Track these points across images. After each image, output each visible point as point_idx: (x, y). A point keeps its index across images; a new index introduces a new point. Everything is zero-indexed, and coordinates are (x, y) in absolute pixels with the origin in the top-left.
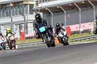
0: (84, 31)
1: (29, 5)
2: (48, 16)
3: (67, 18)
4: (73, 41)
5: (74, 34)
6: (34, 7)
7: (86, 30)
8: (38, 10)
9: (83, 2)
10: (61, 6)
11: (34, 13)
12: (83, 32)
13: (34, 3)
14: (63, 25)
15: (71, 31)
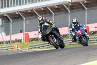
2: (6, 22)
3: (26, 25)
5: (32, 41)
9: (42, 9)
10: (20, 12)
14: (21, 31)
15: (30, 38)
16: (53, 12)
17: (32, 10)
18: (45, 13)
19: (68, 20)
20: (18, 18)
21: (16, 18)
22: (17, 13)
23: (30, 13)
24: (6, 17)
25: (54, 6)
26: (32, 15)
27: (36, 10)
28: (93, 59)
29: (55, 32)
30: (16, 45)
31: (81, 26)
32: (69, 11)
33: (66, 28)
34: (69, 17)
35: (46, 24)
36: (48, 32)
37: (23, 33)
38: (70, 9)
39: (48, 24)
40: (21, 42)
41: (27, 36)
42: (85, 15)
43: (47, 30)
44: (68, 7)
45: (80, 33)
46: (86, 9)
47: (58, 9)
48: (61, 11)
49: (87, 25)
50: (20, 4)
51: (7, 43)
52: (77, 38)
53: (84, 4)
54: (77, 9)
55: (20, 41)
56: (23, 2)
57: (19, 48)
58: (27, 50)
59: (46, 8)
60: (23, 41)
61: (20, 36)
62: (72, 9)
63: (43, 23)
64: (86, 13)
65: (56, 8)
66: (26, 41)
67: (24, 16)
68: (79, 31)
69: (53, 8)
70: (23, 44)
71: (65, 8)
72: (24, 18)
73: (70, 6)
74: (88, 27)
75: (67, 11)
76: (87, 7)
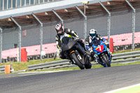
0: (47, 55)
3: (23, 36)
4: (30, 70)
5: (31, 59)
7: (49, 55)
9: (46, 14)
12: (46, 57)
14: (16, 46)
15: (28, 55)
16: (62, 18)
17: (32, 15)
18: (50, 20)
19: (83, 30)
20: (11, 27)
21: (8, 27)
22: (10, 20)
23: (28, 19)
25: (64, 10)
26: (31, 23)
27: (37, 15)
28: (120, 85)
29: (79, 46)
30: (8, 65)
31: (102, 40)
32: (85, 17)
34: (85, 25)
35: (66, 35)
36: (70, 46)
37: (18, 49)
38: (86, 14)
39: (68, 36)
40: (15, 61)
41: (24, 53)
42: (107, 23)
43: (69, 44)
44: (83, 11)
45: (100, 50)
46: (109, 13)
47: (69, 13)
48: (73, 17)
49: (111, 37)
50: (14, 6)
52: (95, 56)
53: (107, 6)
54: (97, 13)
55: (14, 59)
56: (19, 4)
57: (13, 70)
58: (23, 72)
59: (51, 12)
60: (18, 60)
61: (15, 53)
62: (90, 14)
63: (62, 34)
64: (110, 20)
65: (66, 13)
66: (22, 60)
67: (19, 24)
68: (99, 47)
69: (61, 12)
70: (19, 64)
71: (78, 12)
72: (20, 27)
73: (87, 10)
74: (112, 40)
75: (82, 17)
76: (110, 11)
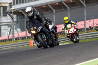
1: (2, 8)
2: (21, 18)
6: (8, 9)
8: (11, 13)
9: (57, 4)
10: (35, 7)
11: (8, 15)
13: (7, 5)
17: (47, 5)
18: (60, 8)
19: (84, 15)
23: (45, 8)
24: (21, 13)
26: (47, 11)
27: (51, 5)
32: (85, 5)
33: (82, 22)
34: (85, 11)
38: (85, 3)
47: (73, 3)
51: (23, 39)
54: (93, 2)
57: (35, 44)
59: (61, 2)
62: (88, 3)
75: (82, 5)
